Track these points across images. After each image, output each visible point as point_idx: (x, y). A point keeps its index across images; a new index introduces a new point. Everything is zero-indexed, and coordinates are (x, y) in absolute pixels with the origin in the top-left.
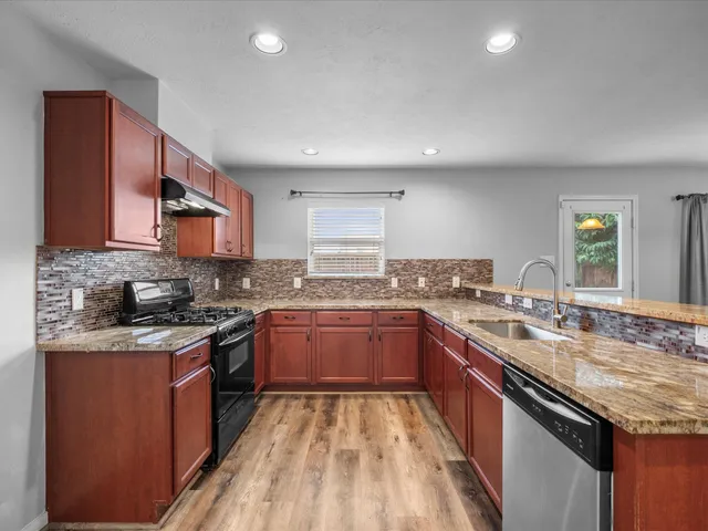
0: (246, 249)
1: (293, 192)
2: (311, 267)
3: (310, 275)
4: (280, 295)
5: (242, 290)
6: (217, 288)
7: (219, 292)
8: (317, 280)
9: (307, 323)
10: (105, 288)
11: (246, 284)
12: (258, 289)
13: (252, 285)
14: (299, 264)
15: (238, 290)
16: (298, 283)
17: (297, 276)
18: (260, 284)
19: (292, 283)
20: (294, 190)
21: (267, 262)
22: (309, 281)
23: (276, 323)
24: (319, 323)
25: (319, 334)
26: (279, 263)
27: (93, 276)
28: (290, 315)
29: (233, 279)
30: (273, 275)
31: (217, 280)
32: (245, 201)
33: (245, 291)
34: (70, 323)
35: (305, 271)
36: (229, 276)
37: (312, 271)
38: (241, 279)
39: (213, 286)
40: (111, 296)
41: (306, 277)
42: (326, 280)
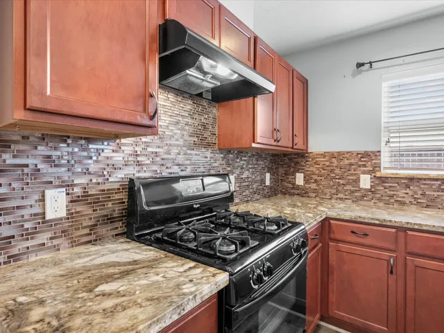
0: (298, 140)
1: (360, 65)
2: (385, 160)
3: (384, 172)
4: (340, 195)
5: (295, 187)
6: (268, 183)
7: (271, 188)
8: (397, 179)
9: (392, 247)
10: (106, 187)
11: (300, 179)
12: (314, 186)
13: (306, 180)
14: (369, 159)
15: (291, 186)
16: (365, 182)
17: (364, 173)
18: (316, 181)
19: (357, 181)
20: (361, 62)
21: (324, 155)
22: (383, 180)
23: (338, 237)
24: (410, 249)
25: (410, 267)
26: (339, 156)
27: (87, 172)
28: (359, 229)
29: (286, 174)
30: (332, 171)
31: (268, 175)
32: (297, 84)
33: (298, 187)
34: (43, 238)
35: (377, 167)
36: (281, 171)
37: (387, 166)
38: (294, 174)
39: (263, 181)
40: (117, 196)
41: (378, 174)
42: (411, 179)
